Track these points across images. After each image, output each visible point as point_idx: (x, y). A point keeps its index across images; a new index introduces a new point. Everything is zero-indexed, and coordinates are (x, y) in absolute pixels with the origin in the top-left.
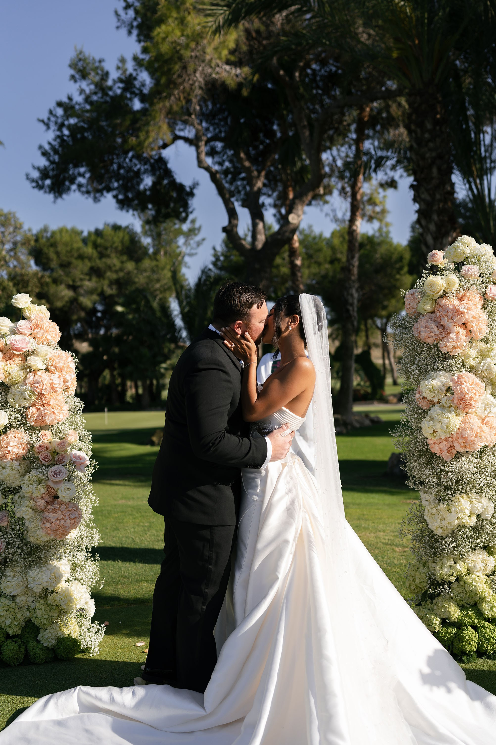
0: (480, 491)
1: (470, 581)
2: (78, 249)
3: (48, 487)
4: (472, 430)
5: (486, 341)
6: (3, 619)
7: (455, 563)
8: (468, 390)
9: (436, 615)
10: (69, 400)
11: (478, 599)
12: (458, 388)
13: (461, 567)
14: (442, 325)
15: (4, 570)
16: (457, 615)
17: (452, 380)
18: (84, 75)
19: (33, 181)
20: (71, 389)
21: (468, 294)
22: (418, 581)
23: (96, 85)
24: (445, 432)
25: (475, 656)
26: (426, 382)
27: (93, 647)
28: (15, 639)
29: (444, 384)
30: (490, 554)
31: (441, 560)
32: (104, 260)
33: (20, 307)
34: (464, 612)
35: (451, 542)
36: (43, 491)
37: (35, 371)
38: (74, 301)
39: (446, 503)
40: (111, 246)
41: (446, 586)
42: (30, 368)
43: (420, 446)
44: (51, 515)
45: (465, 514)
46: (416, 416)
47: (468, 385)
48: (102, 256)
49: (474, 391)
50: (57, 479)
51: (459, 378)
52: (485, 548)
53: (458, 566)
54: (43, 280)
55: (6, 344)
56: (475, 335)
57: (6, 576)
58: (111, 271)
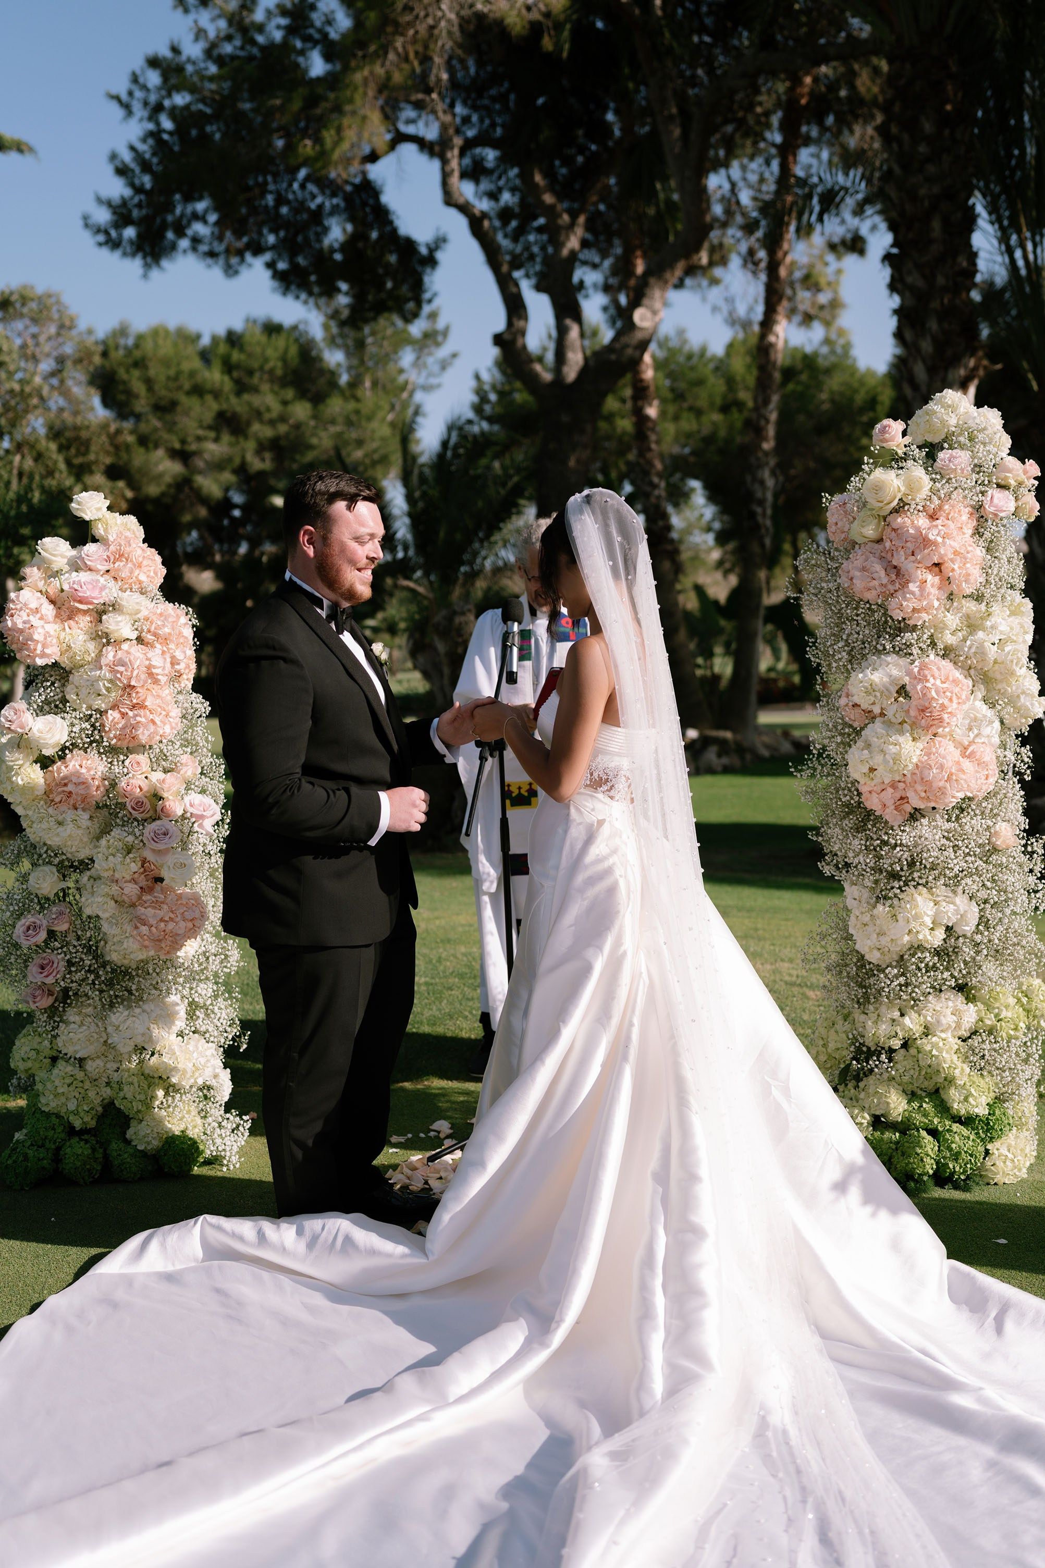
0: (954, 883)
1: (928, 1048)
2: (192, 374)
3: (144, 861)
4: (942, 767)
5: (978, 598)
6: (63, 1099)
7: (902, 1015)
8: (937, 692)
9: (863, 1109)
10: (181, 697)
11: (941, 1080)
12: (919, 687)
13: (912, 1023)
14: (895, 567)
15: (64, 1011)
16: (901, 1110)
17: (909, 673)
19: (98, 230)
20: (185, 676)
21: (946, 507)
22: (832, 1046)
23: (231, 20)
24: (891, 771)
25: (931, 1183)
26: (861, 675)
27: (228, 1154)
28: (86, 1137)
29: (893, 680)
30: (970, 999)
31: (877, 1009)
32: (246, 397)
33: (87, 518)
34: (915, 1105)
35: (896, 977)
36: (134, 867)
37: (118, 643)
38: (184, 484)
39: (889, 903)
40: (261, 368)
41: (883, 1057)
42: (107, 635)
43: (845, 796)
44: (149, 913)
45: (923, 924)
46: (839, 739)
47: (938, 682)
48: (241, 388)
49: (948, 694)
50: (161, 846)
51: (921, 669)
52: (961, 988)
53: (907, 1021)
54: (120, 439)
55: (62, 590)
56: (958, 586)
57: (67, 1023)
58: (262, 422)
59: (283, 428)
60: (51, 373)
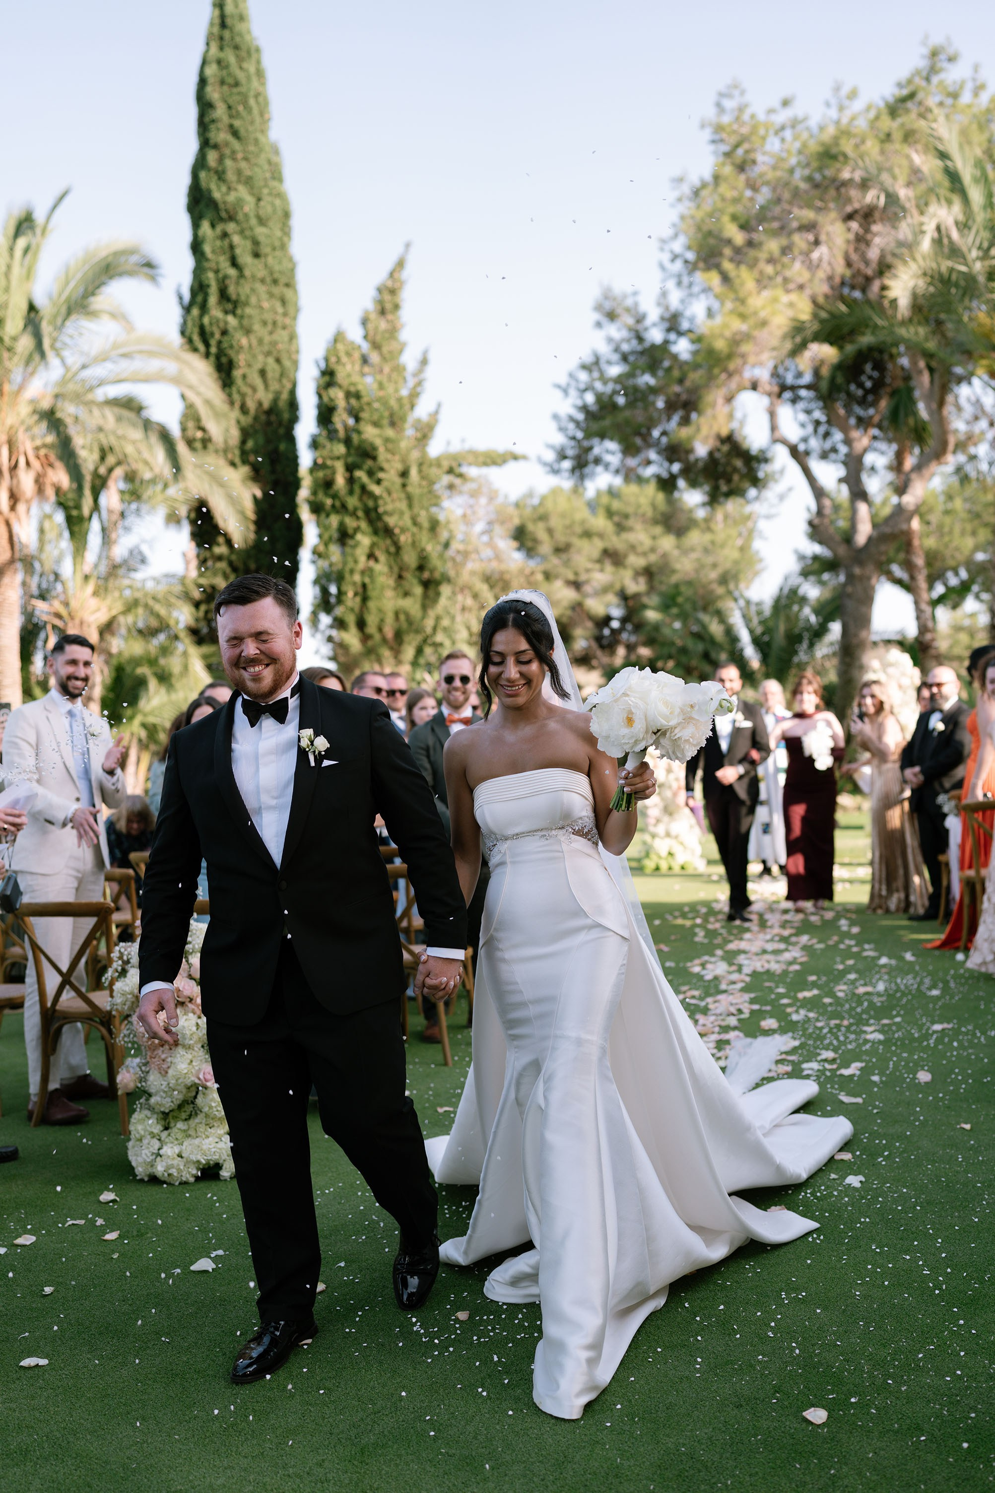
2: (583, 522)
18: (612, 316)
19: (545, 464)
23: (630, 329)
32: (625, 536)
38: (577, 607)
40: (636, 514)
54: (532, 579)
58: (637, 554)
59: (653, 558)
60: (484, 533)
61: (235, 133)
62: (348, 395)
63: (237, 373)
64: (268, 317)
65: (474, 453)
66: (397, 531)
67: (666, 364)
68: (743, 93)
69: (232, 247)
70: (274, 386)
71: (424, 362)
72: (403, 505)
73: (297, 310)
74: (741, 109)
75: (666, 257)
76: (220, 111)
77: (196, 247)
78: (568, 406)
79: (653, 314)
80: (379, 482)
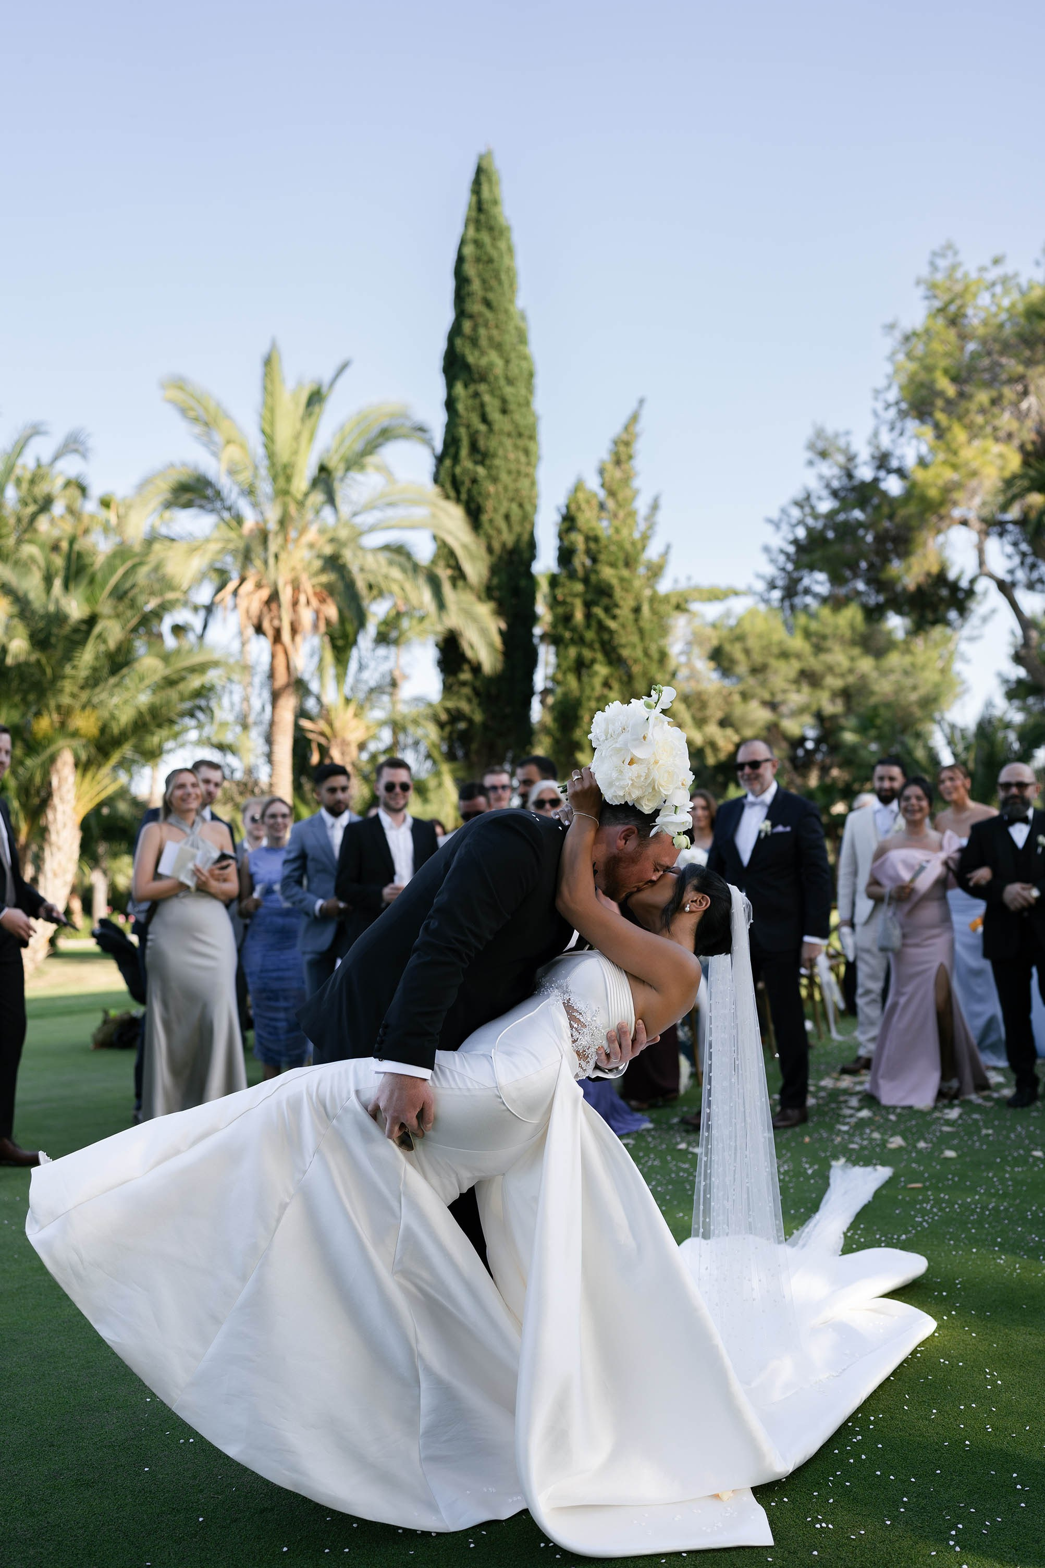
2: (780, 643)
18: (824, 455)
19: (757, 594)
23: (841, 467)
32: (823, 657)
38: (773, 726)
40: (834, 636)
58: (835, 675)
59: (851, 679)
60: (682, 653)
61: (488, 304)
62: (588, 539)
63: (485, 518)
64: (513, 466)
65: (698, 590)
66: (630, 662)
67: (876, 501)
68: (956, 253)
69: (482, 405)
70: (517, 528)
71: (655, 507)
72: (635, 638)
73: (539, 458)
74: (954, 267)
75: (880, 406)
76: (476, 286)
77: (450, 404)
78: (780, 540)
79: (864, 453)
80: (614, 617)
